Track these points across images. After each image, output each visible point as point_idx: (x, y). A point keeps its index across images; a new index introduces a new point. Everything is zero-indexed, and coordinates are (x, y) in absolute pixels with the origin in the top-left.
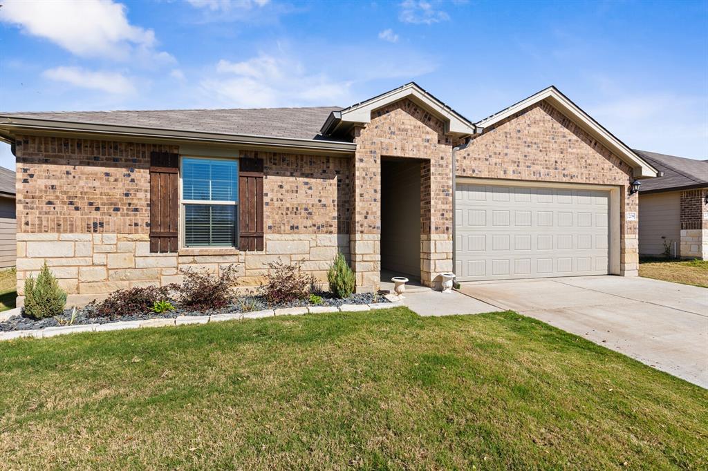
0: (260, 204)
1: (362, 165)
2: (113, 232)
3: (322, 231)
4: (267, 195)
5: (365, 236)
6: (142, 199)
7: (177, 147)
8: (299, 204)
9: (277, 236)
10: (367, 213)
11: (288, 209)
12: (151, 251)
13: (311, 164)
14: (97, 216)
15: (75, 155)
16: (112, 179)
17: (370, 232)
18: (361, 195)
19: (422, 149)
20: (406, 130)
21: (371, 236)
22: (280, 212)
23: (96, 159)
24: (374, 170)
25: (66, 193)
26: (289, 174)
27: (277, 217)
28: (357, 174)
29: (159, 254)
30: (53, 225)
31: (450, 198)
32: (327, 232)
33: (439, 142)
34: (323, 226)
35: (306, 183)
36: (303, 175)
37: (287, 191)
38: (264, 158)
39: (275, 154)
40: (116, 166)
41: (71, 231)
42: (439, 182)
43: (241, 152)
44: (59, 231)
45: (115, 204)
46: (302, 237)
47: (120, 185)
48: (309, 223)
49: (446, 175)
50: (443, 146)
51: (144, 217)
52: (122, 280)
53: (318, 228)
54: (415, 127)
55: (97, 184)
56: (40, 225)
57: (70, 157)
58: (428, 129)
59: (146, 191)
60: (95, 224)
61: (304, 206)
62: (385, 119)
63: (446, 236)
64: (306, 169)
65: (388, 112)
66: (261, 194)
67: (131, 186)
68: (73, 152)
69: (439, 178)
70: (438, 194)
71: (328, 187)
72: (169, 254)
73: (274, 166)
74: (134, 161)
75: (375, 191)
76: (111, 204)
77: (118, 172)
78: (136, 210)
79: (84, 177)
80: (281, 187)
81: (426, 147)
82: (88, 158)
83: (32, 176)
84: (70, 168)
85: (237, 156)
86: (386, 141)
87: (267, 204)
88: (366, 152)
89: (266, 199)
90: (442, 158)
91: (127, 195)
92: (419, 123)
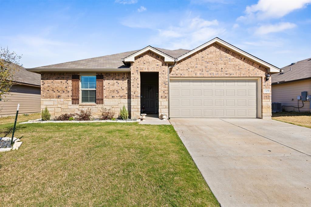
0: (102, 89)
1: (133, 75)
2: (63, 98)
3: (122, 98)
4: (104, 86)
5: (134, 100)
6: (70, 89)
7: (79, 73)
8: (114, 89)
9: (108, 100)
10: (135, 92)
11: (111, 91)
12: (72, 104)
13: (119, 76)
14: (59, 94)
15: (54, 77)
16: (62, 83)
17: (136, 98)
18: (133, 86)
19: (155, 68)
20: (150, 62)
21: (136, 100)
22: (109, 92)
23: (59, 78)
24: (138, 77)
25: (52, 87)
26: (111, 79)
27: (107, 93)
28: (131, 78)
29: (74, 105)
30: (49, 96)
31: (167, 86)
32: (124, 98)
33: (162, 65)
34: (122, 96)
35: (117, 82)
36: (116, 79)
37: (111, 85)
38: (104, 75)
39: (107, 73)
40: (63, 80)
41: (53, 98)
42: (163, 80)
43: (97, 73)
44: (50, 98)
45: (63, 90)
46: (116, 100)
47: (64, 85)
48: (118, 95)
49: (166, 77)
50: (164, 67)
51: (70, 94)
52: (65, 112)
53: (121, 97)
54: (153, 61)
55: (59, 85)
56: (46, 96)
57: (53, 78)
58: (158, 61)
59: (71, 86)
60: (58, 96)
61: (116, 90)
62: (142, 59)
63: (165, 100)
64: (117, 77)
65: (142, 56)
66: (103, 86)
67: (67, 85)
68: (53, 76)
69: (162, 78)
70: (162, 84)
71: (124, 83)
72: (77, 105)
73: (107, 77)
74: (68, 78)
75: (138, 84)
76: (62, 90)
77: (64, 81)
78: (68, 92)
79: (56, 83)
80: (109, 84)
81: (157, 67)
82: (57, 78)
83: (44, 83)
84: (52, 81)
85: (96, 74)
86: (142, 66)
87: (105, 89)
88: (135, 71)
89: (104, 88)
90: (164, 71)
91: (66, 88)
92: (155, 59)
